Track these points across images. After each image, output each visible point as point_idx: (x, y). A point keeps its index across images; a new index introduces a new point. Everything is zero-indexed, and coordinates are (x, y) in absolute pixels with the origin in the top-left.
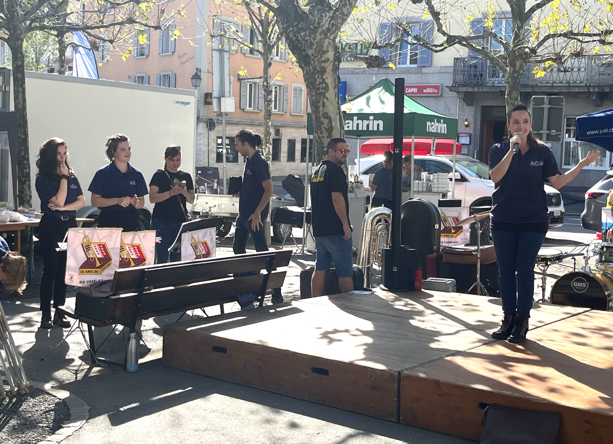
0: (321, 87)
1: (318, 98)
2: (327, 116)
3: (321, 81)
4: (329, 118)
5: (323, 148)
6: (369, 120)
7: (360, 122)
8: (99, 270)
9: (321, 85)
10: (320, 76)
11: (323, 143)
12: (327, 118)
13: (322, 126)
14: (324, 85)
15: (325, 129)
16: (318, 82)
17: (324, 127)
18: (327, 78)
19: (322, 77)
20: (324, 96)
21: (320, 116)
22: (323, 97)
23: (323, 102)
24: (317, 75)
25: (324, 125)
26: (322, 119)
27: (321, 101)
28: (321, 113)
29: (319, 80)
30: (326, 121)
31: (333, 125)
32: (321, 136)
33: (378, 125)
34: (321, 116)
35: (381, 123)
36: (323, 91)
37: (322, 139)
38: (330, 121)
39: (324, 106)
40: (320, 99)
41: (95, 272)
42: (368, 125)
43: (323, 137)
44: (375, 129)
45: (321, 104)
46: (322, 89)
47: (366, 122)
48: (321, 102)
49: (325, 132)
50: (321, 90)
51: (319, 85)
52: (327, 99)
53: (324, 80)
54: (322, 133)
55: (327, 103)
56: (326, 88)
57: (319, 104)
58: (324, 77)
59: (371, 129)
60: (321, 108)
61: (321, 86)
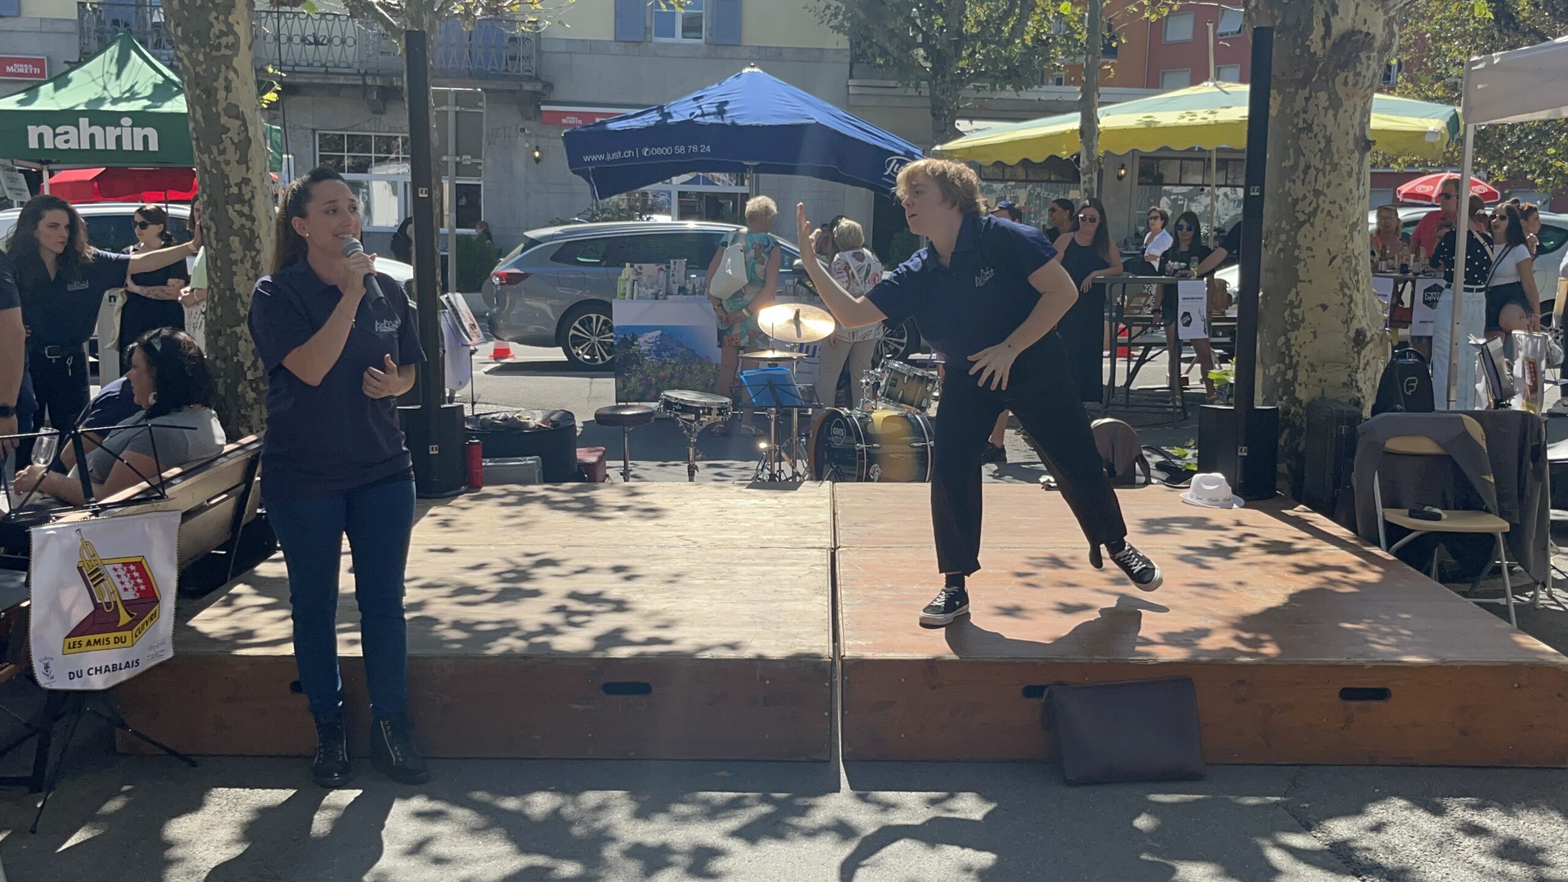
0: (224, 44)
1: (214, 70)
2: (234, 112)
3: (224, 28)
4: (239, 116)
5: (229, 186)
6: (122, 126)
7: (97, 130)
8: (128, 634)
9: (224, 38)
10: (222, 17)
11: (227, 177)
12: (237, 118)
13: (224, 136)
14: (231, 39)
15: (233, 143)
16: (215, 31)
17: (231, 139)
18: (238, 23)
19: (227, 18)
20: (229, 66)
21: (218, 114)
22: (227, 68)
23: (226, 79)
24: (214, 14)
25: (229, 135)
26: (224, 120)
27: (222, 76)
28: (222, 105)
29: (218, 27)
30: (234, 124)
31: (251, 135)
32: (220, 158)
33: (145, 138)
34: (222, 113)
35: (152, 133)
36: (228, 52)
37: (223, 166)
38: (244, 124)
39: (228, 89)
40: (219, 71)
41: (117, 640)
42: (119, 139)
43: (228, 163)
44: (139, 147)
45: (221, 83)
46: (227, 47)
47: (112, 132)
48: (221, 80)
49: (231, 149)
50: (223, 49)
51: (218, 37)
52: (235, 71)
53: (230, 26)
54: (222, 152)
55: (236, 83)
56: (234, 47)
57: (215, 84)
58: (231, 19)
59: (126, 146)
60: (221, 94)
61: (224, 41)
